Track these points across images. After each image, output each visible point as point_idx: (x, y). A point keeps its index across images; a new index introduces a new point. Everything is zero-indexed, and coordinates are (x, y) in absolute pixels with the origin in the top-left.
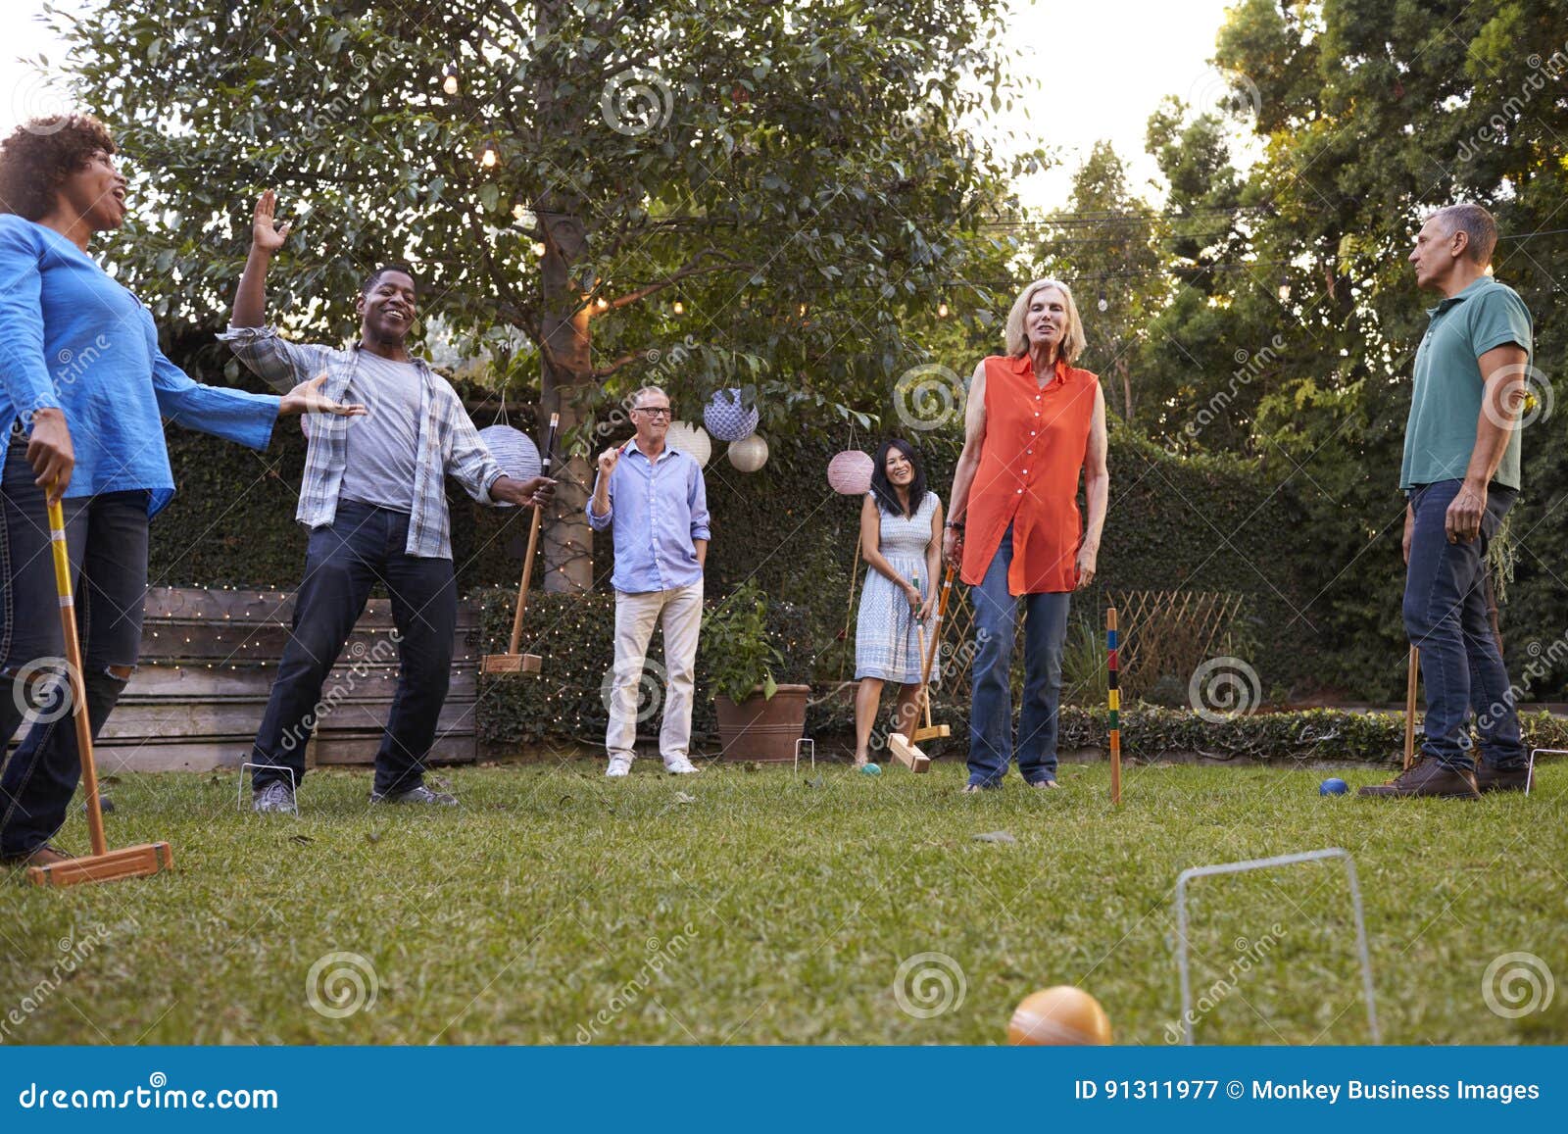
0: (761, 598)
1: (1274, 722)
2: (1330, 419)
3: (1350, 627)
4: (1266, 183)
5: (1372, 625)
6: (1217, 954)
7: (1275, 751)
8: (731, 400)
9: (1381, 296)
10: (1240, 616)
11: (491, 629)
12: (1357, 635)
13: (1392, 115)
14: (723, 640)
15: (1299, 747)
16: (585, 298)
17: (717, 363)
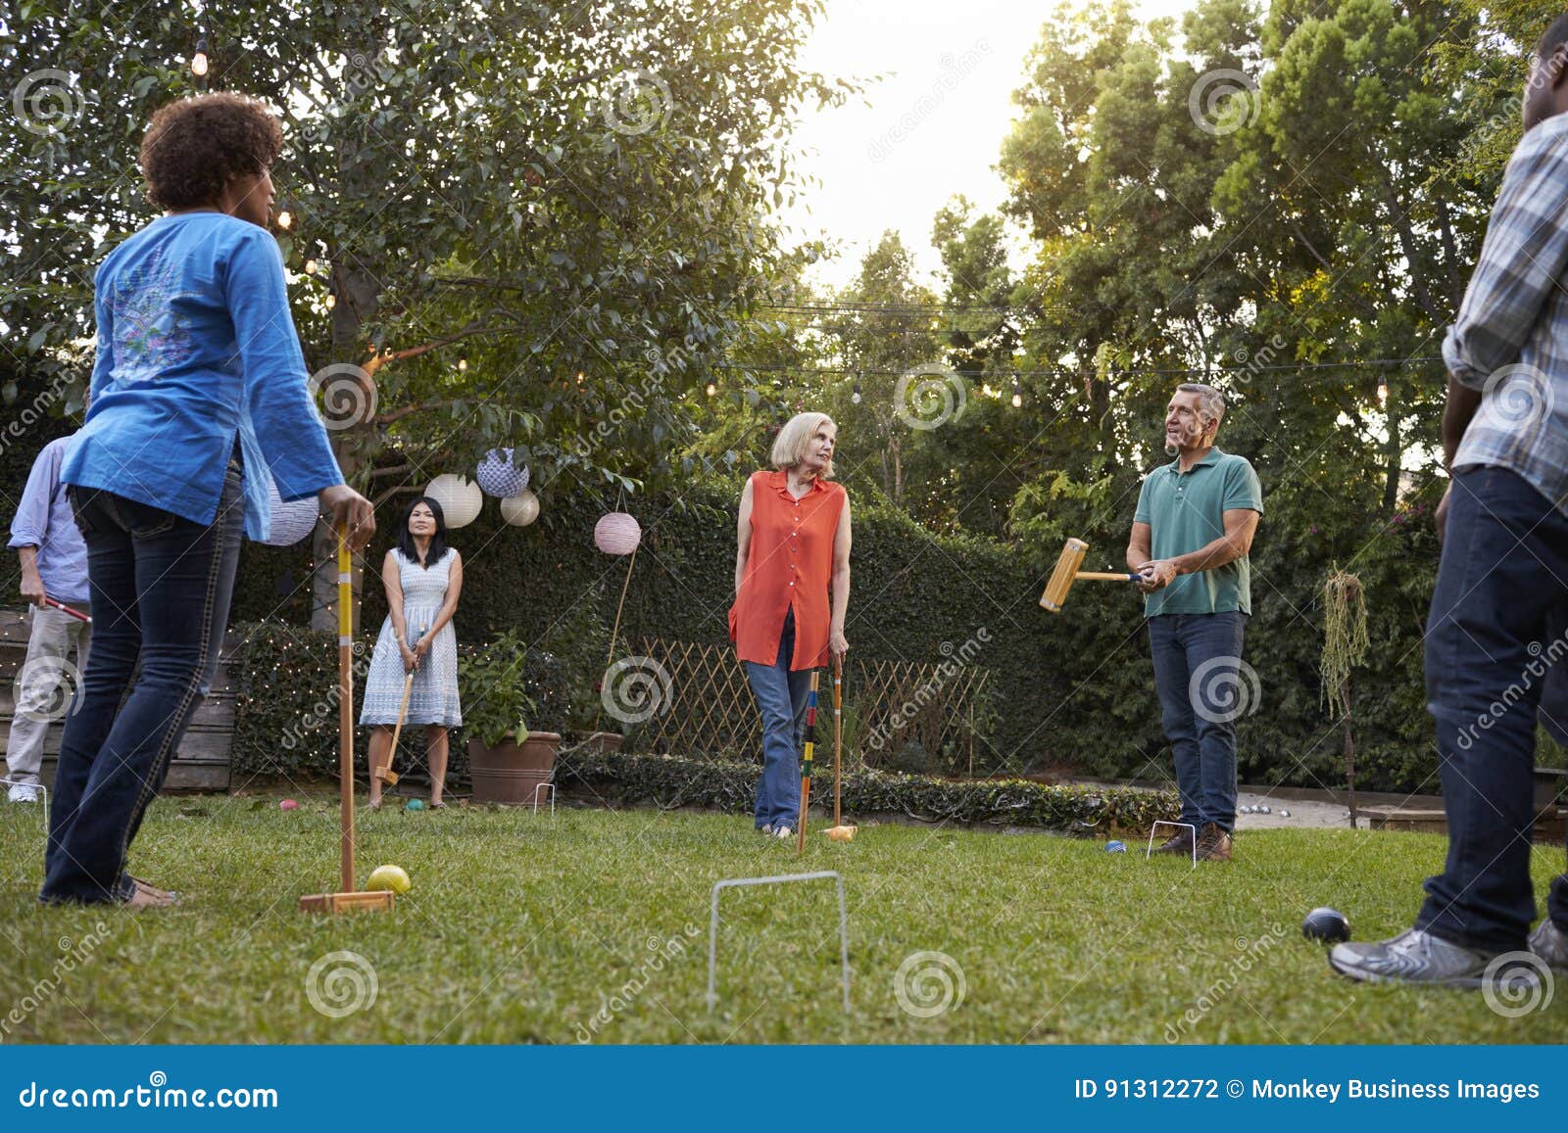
0: (520, 647)
1: (975, 788)
2: (1080, 510)
3: (1087, 706)
4: (1037, 285)
5: (1106, 705)
7: (974, 816)
8: (504, 460)
9: (1132, 399)
10: (985, 690)
11: (253, 662)
12: (1093, 714)
13: (1148, 236)
14: (480, 687)
15: (996, 814)
16: (371, 350)
17: (495, 421)
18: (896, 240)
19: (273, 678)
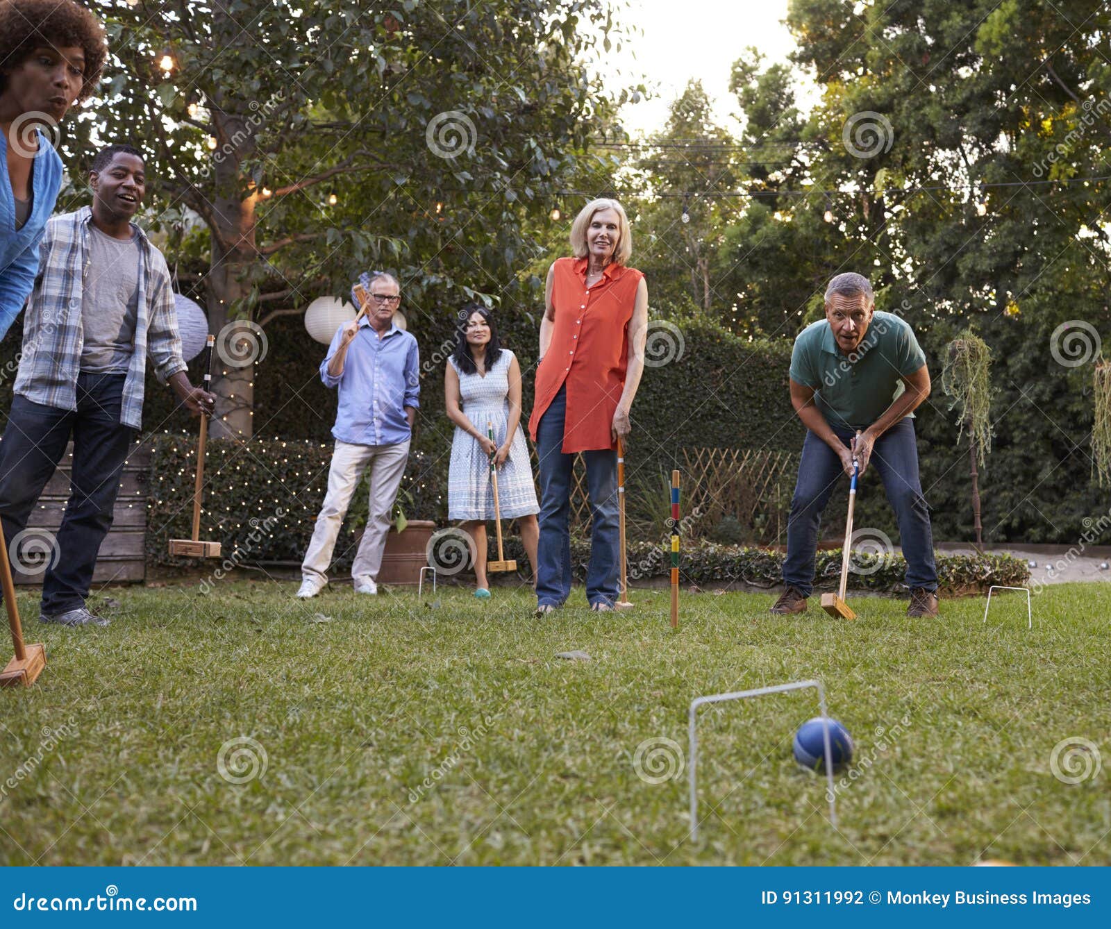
4: (822, 124)
6: (731, 755)
9: (906, 220)
10: (787, 470)
11: (160, 469)
13: (920, 74)
16: (251, 187)
17: (365, 246)
19: (178, 482)
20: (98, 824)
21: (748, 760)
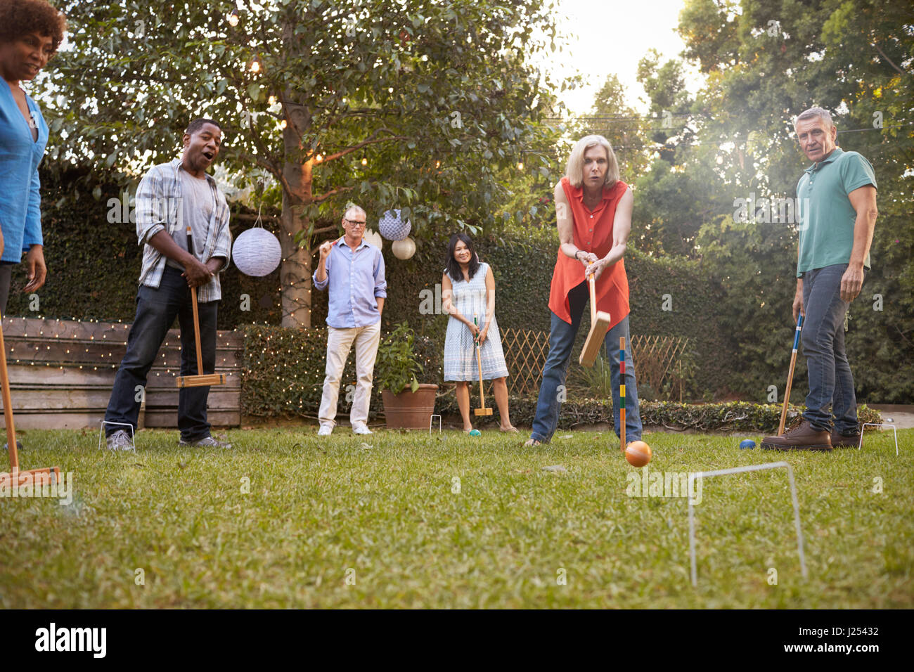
0: (410, 332)
1: (710, 408)
2: (740, 238)
3: (749, 359)
4: (705, 101)
5: (762, 358)
7: (710, 426)
8: (395, 216)
9: (771, 168)
10: (686, 350)
11: (250, 349)
12: (753, 363)
13: (780, 63)
14: (388, 357)
15: (724, 424)
16: (309, 154)
17: (387, 194)
18: (615, 78)
19: (262, 358)
20: (239, 564)
21: (714, 534)
